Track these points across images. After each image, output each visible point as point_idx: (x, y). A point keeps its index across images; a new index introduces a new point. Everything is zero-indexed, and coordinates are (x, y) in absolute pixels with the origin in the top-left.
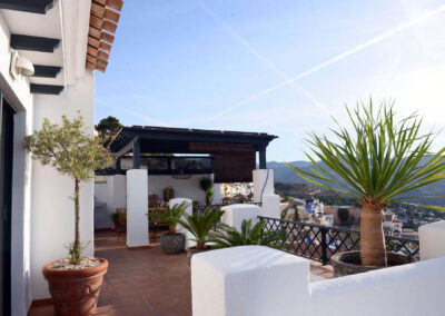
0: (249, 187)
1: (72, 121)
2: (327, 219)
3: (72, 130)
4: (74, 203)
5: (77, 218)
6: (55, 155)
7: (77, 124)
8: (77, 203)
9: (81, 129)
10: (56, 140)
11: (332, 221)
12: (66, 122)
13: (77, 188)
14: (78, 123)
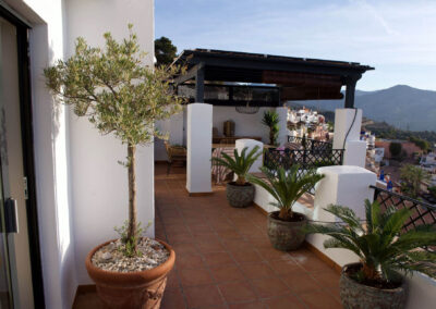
0: (299, 115)
1: (120, 42)
2: (377, 152)
3: (121, 57)
4: (126, 170)
5: (132, 193)
6: (96, 99)
7: (129, 48)
8: (131, 170)
9: (135, 56)
10: (95, 74)
11: (382, 155)
12: (111, 43)
13: (131, 151)
14: (129, 45)
